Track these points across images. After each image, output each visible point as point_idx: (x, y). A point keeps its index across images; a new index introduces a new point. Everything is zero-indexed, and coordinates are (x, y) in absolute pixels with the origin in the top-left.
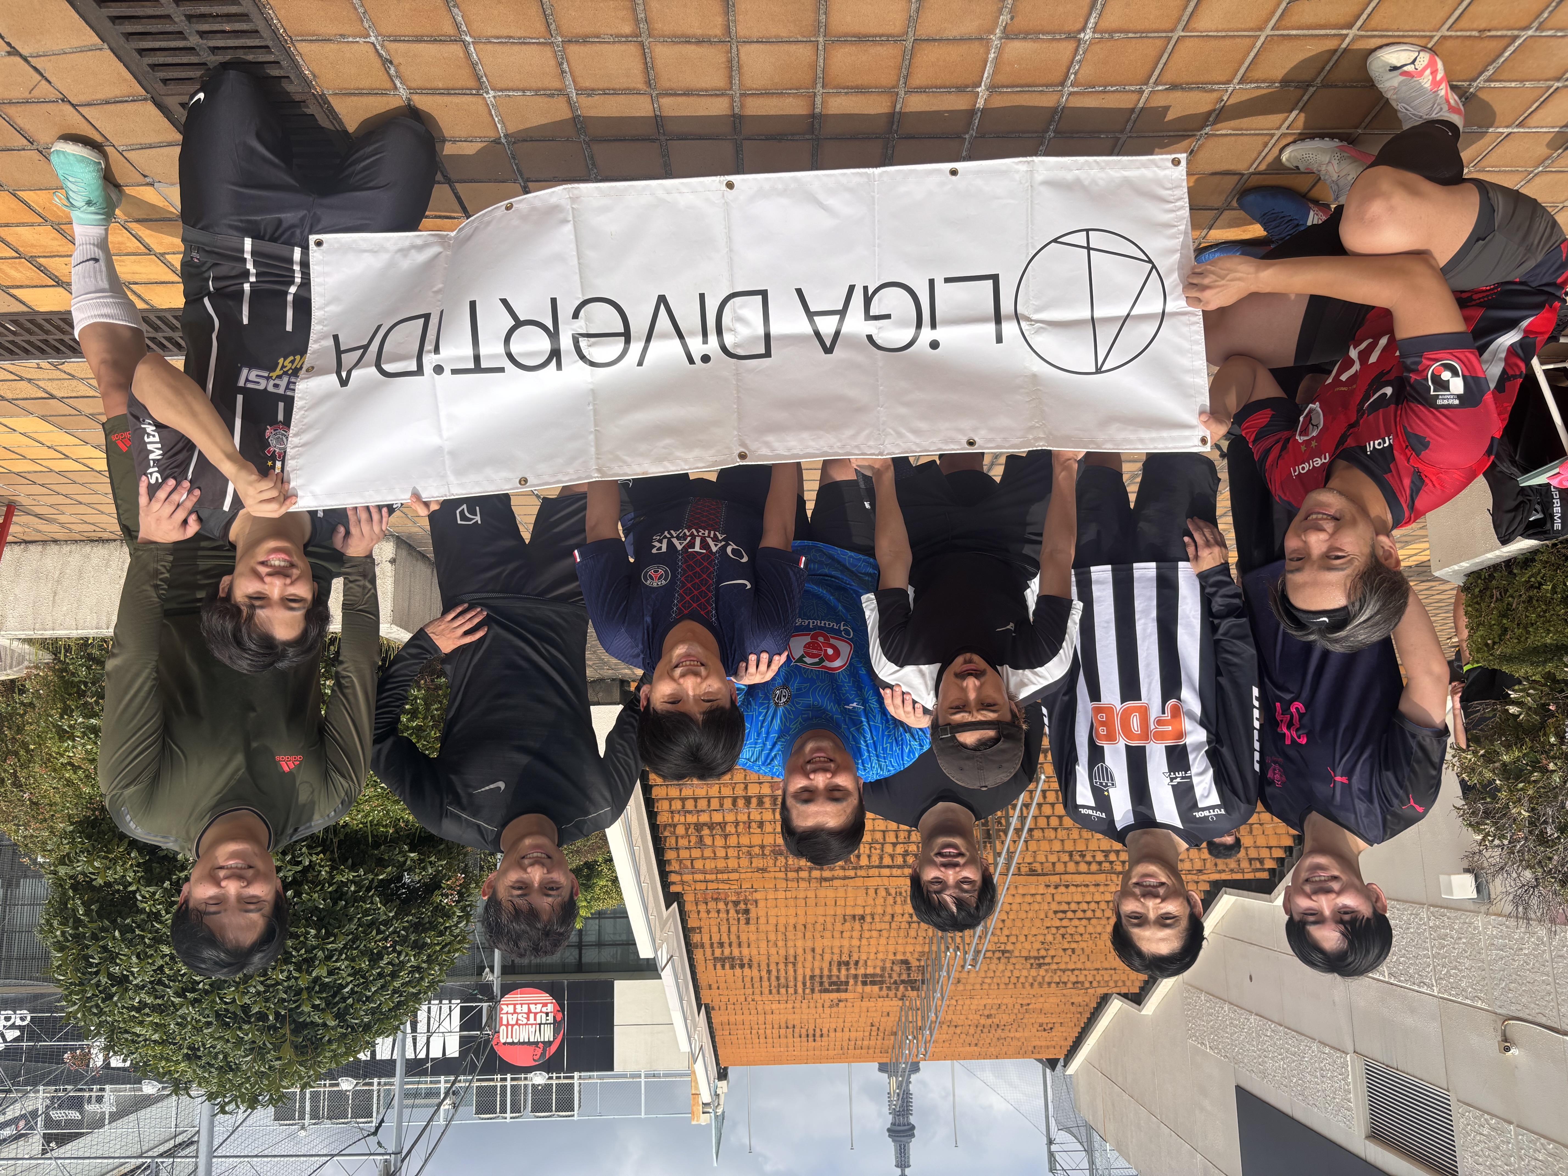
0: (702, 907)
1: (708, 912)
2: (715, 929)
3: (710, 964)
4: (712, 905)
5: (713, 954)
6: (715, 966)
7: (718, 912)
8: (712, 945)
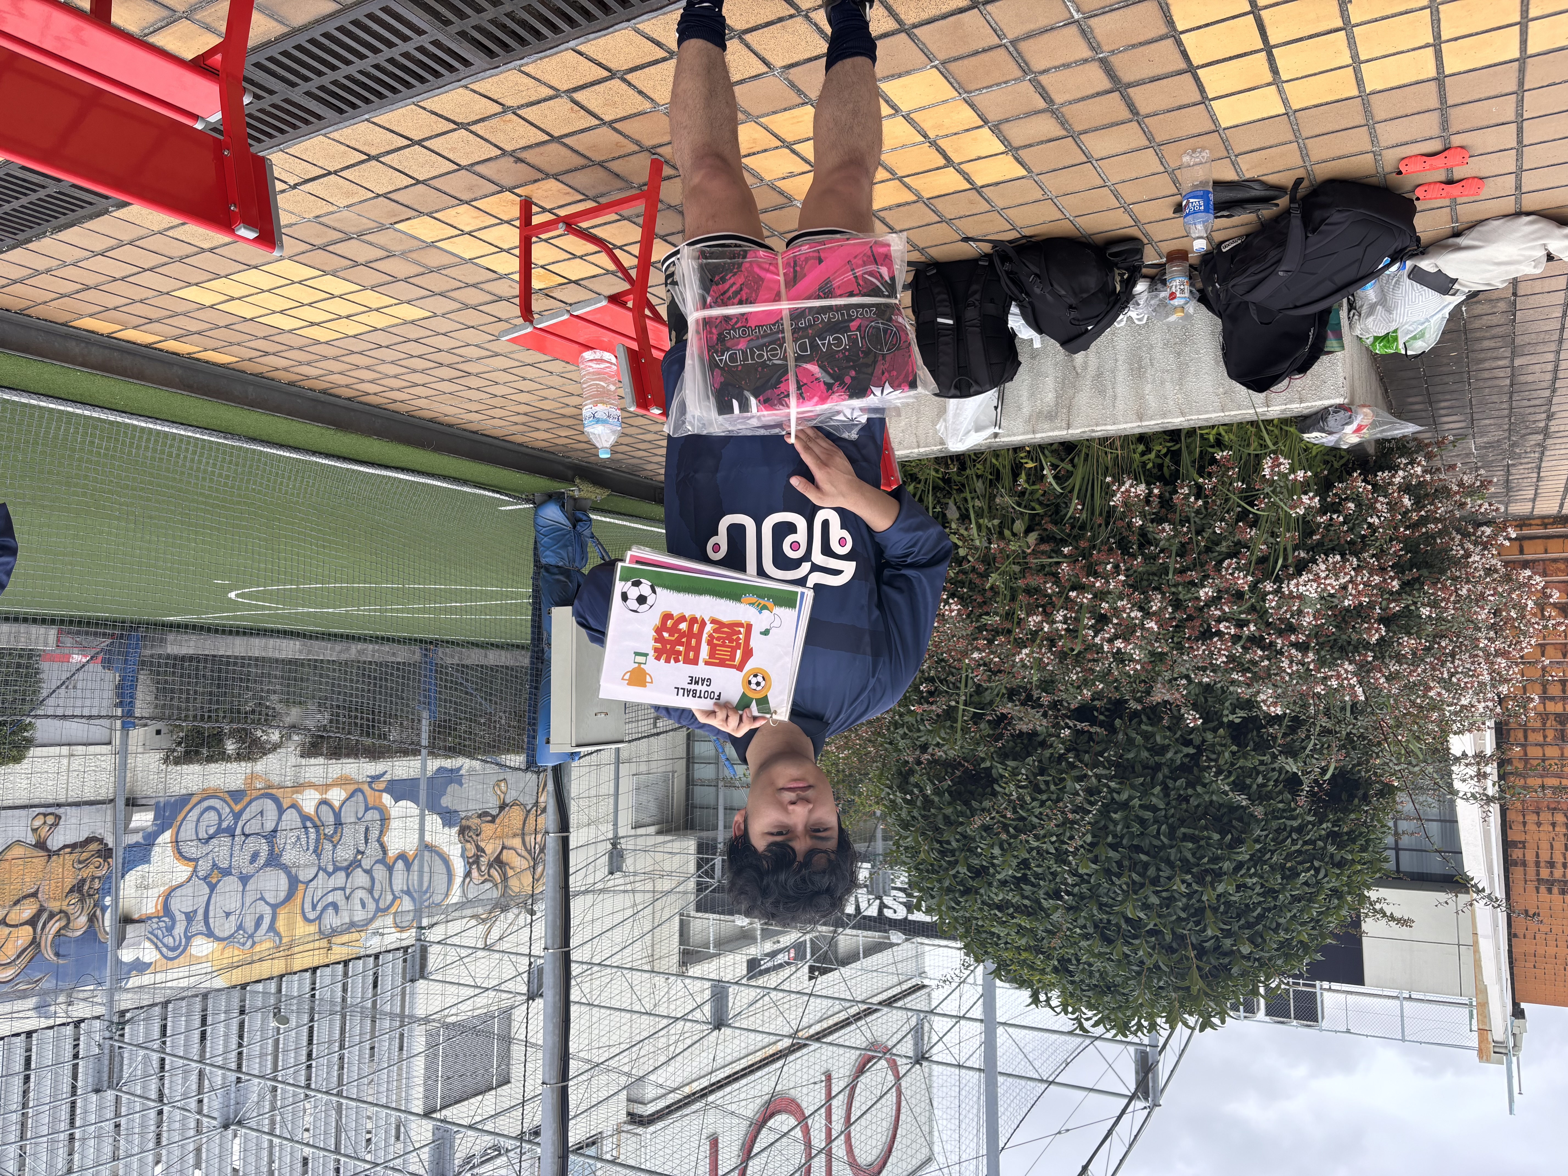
0: (1531, 818)
1: (1539, 824)
2: (1545, 845)
3: (1531, 886)
4: (1546, 816)
5: (1538, 874)
6: (1537, 889)
7: (1554, 825)
8: (1537, 864)
